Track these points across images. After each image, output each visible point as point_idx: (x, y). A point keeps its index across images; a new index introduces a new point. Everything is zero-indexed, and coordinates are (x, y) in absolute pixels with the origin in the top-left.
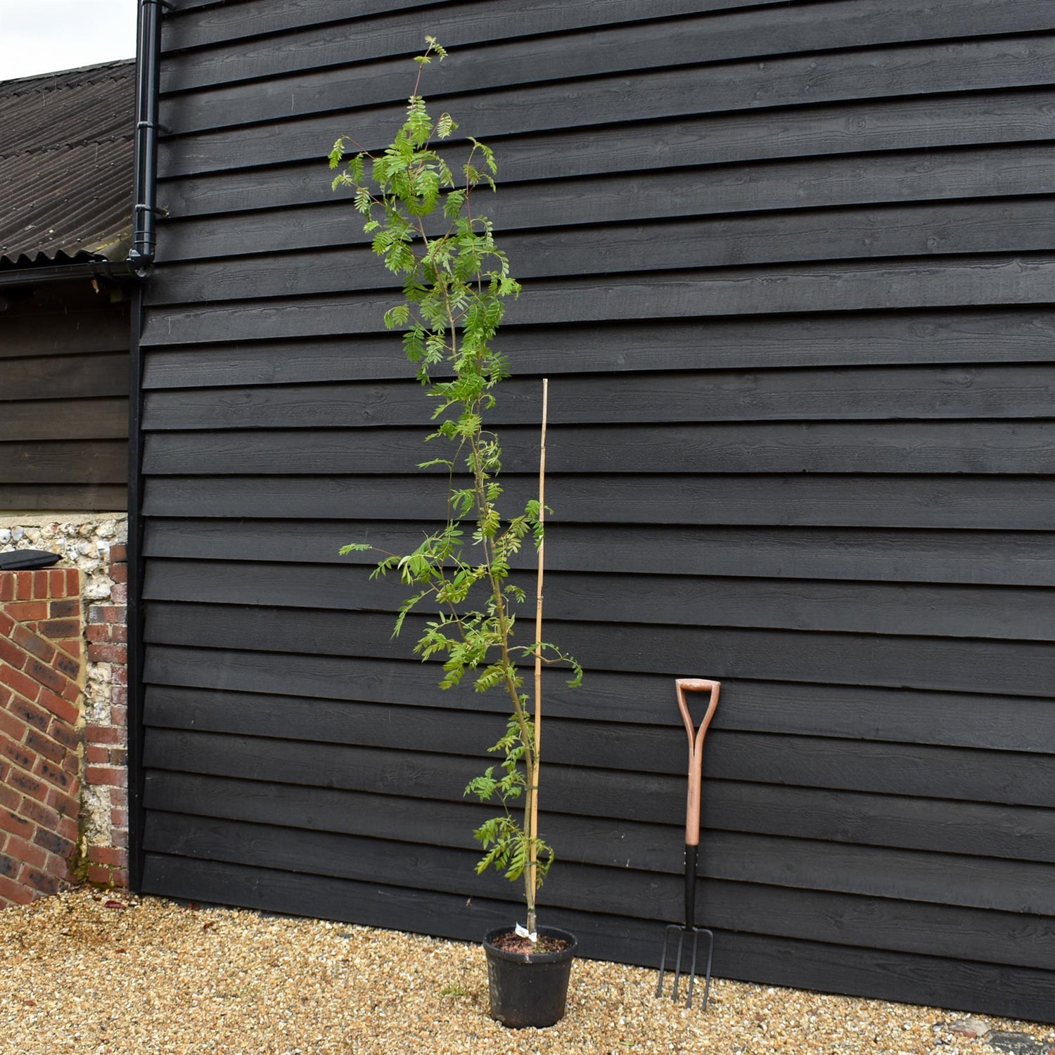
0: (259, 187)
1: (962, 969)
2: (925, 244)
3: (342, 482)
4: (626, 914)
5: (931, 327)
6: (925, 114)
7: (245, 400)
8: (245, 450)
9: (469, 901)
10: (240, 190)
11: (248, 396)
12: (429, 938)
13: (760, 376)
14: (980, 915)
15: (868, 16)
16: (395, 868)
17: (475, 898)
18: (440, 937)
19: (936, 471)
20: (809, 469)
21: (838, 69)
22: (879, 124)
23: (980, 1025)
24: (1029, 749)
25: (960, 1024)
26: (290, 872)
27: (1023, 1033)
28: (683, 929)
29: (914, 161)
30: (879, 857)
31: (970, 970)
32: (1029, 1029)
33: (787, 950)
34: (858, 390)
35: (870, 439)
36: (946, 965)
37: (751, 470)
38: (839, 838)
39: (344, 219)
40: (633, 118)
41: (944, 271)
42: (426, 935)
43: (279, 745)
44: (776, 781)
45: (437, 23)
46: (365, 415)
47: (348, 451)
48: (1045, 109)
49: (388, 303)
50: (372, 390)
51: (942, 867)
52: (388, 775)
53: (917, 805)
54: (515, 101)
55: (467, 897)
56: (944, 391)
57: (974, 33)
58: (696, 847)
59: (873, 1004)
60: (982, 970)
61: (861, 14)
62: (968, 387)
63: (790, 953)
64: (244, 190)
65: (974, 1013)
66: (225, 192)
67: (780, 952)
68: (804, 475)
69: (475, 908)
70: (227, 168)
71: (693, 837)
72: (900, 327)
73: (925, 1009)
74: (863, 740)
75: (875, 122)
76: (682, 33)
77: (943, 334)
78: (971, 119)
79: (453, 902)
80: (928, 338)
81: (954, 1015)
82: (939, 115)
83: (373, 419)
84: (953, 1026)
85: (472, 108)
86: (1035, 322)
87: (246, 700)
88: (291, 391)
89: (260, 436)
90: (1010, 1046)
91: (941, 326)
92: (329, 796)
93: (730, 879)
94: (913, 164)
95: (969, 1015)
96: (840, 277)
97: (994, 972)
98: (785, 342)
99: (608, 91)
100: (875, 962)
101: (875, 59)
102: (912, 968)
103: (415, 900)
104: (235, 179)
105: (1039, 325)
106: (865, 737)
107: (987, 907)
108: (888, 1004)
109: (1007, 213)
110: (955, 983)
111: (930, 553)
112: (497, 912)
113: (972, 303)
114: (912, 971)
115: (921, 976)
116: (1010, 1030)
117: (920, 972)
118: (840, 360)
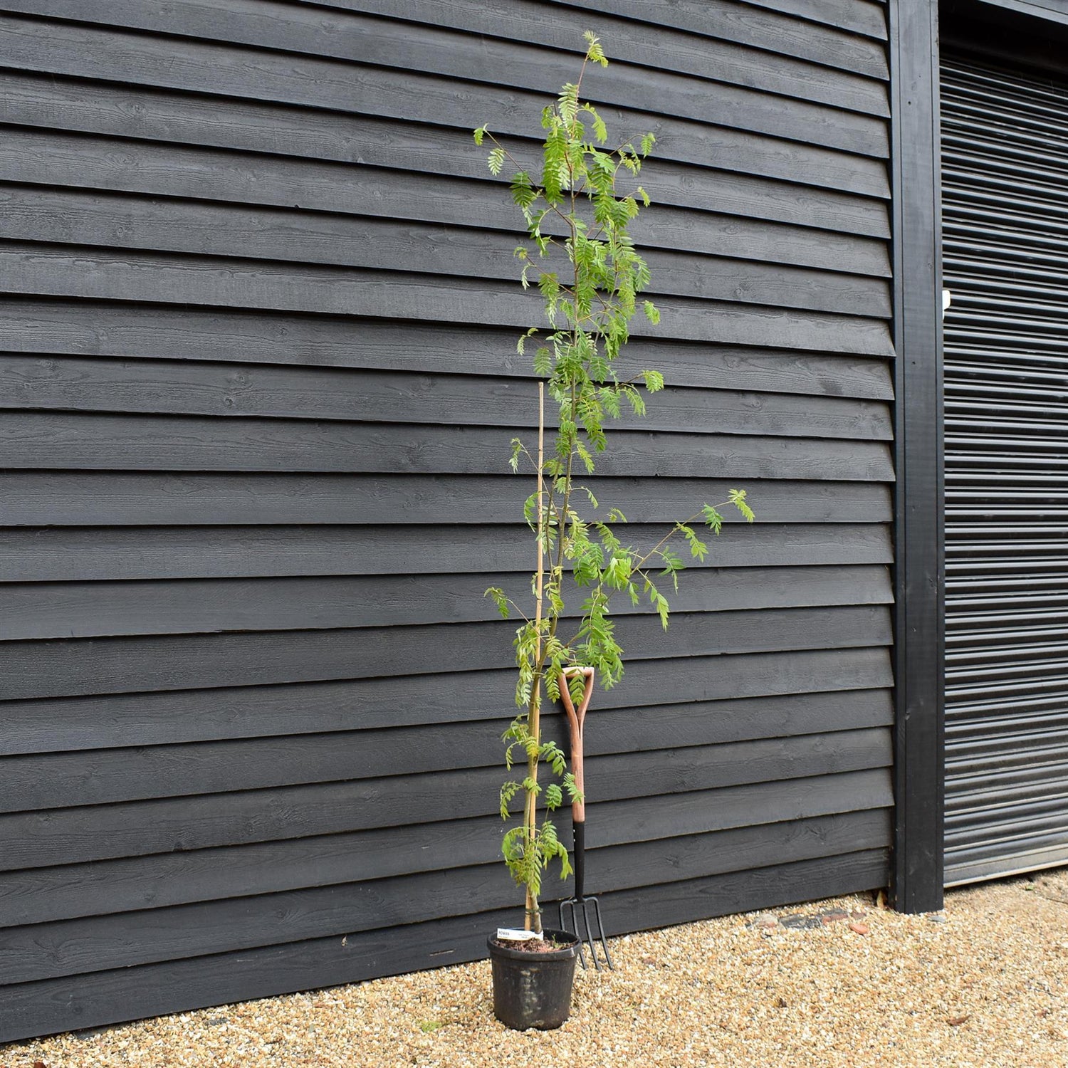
0: (69, 103)
1: (755, 876)
2: (735, 292)
3: (187, 479)
4: (508, 905)
5: (736, 359)
6: (731, 186)
7: (49, 373)
8: (51, 438)
9: (344, 940)
10: (40, 100)
11: (54, 369)
12: (298, 995)
14: (767, 829)
15: (697, 96)
16: (259, 927)
17: (349, 935)
18: (309, 991)
19: (744, 477)
20: (660, 473)
21: (677, 134)
22: (703, 188)
23: (769, 917)
24: (801, 691)
25: (759, 920)
26: (126, 968)
27: (794, 914)
28: (574, 903)
29: (725, 223)
30: (703, 799)
31: (760, 875)
32: (795, 910)
33: (635, 899)
34: (690, 407)
35: (699, 449)
36: (745, 876)
37: (617, 474)
38: (681, 789)
39: (195, 167)
40: (521, 135)
41: (744, 316)
42: (295, 993)
43: (97, 813)
44: (634, 749)
46: (228, 403)
47: (203, 444)
48: (801, 201)
49: (253, 276)
50: (234, 374)
51: (744, 797)
52: (252, 822)
53: (728, 749)
54: (403, 86)
55: (342, 936)
56: (746, 412)
57: (764, 131)
58: (583, 822)
59: (698, 924)
60: (767, 873)
61: (692, 93)
62: (760, 410)
63: (637, 901)
64: (45, 101)
65: (761, 910)
66: (15, 97)
67: (630, 902)
68: (656, 478)
69: (353, 946)
70: (24, 67)
71: (581, 814)
72: (716, 358)
74: (696, 702)
75: (700, 185)
76: (560, 66)
77: (744, 367)
78: (759, 198)
79: (326, 947)
80: (735, 369)
82: (740, 190)
83: (238, 408)
84: (758, 923)
85: (357, 80)
86: (797, 363)
87: (46, 762)
88: (118, 366)
89: (71, 420)
90: (798, 925)
91: (742, 360)
92: (170, 862)
93: (598, 846)
94: (724, 226)
96: (677, 311)
97: (774, 872)
98: (639, 362)
99: (494, 101)
100: (698, 889)
101: (701, 133)
102: (723, 886)
103: (283, 957)
104: (29, 83)
105: (800, 366)
106: (698, 700)
107: (777, 821)
108: (708, 922)
109: (781, 277)
110: (751, 889)
111: (736, 543)
112: (375, 944)
113: (767, 345)
114: (723, 888)
115: (730, 890)
116: (786, 915)
117: (729, 888)
118: (681, 381)
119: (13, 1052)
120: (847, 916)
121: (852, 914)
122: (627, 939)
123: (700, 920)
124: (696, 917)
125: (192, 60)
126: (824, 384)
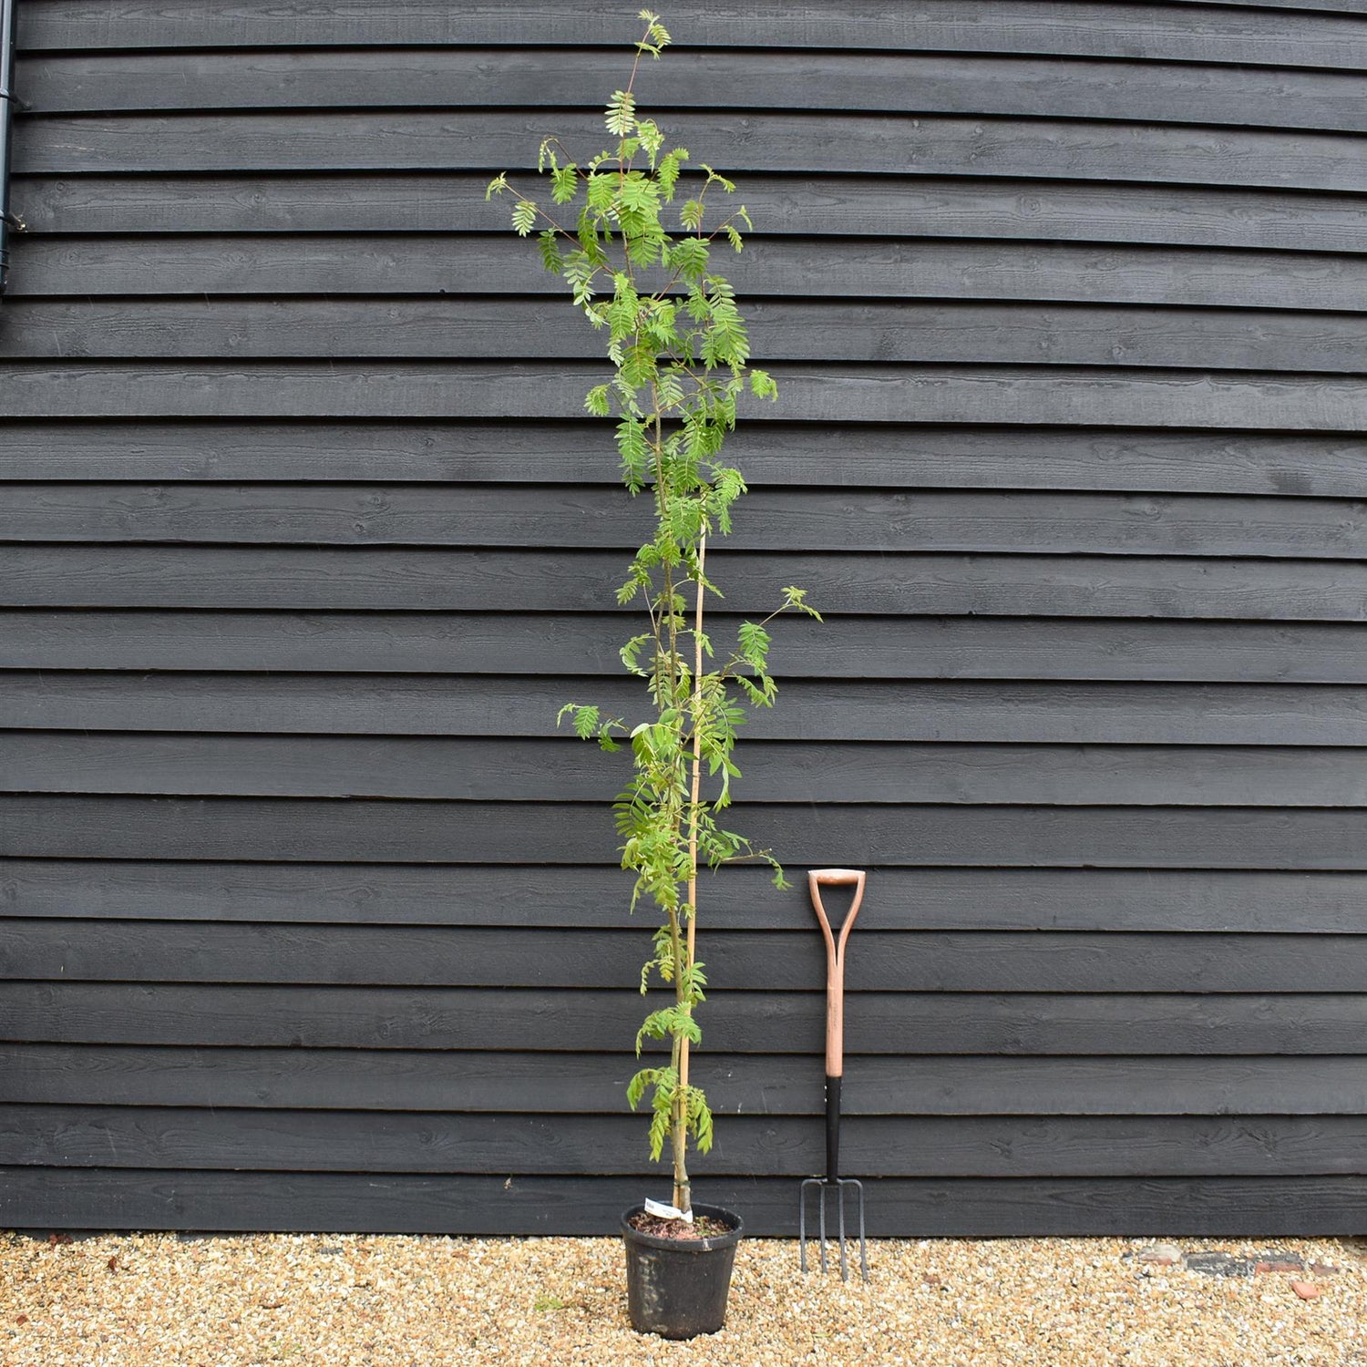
0: (181, 201)
1: (1146, 1187)
2: (1110, 352)
3: (313, 619)
4: (736, 1173)
5: (1115, 448)
6: (1107, 203)
7: (155, 501)
8: (156, 573)
9: (508, 1182)
10: (148, 203)
11: (161, 497)
12: (447, 1238)
13: (913, 497)
14: (1168, 1123)
15: (1045, 81)
16: (397, 1150)
17: (516, 1176)
18: (464, 1235)
19: (1124, 615)
20: (976, 610)
21: (1009, 139)
22: (1056, 209)
23: (1170, 1249)
24: (1226, 929)
25: (1149, 1251)
26: (232, 1171)
27: (1215, 1251)
28: (824, 1183)
29: (1094, 256)
30: (1054, 1069)
31: (1156, 1187)
32: (1220, 1246)
33: (941, 1192)
34: (1031, 518)
35: (1045, 577)
36: (1128, 1186)
37: (906, 611)
38: (1010, 1050)
39: (323, 258)
40: (754, 169)
41: (1130, 385)
42: (443, 1235)
43: (208, 992)
44: (934, 987)
45: (472, 10)
46: (358, 529)
47: (328, 577)
48: (1236, 212)
49: (392, 378)
50: (367, 495)
51: (1126, 1072)
52: (388, 1023)
53: (1097, 1003)
54: (588, 128)
55: (506, 1176)
56: (1130, 523)
57: (1163, 118)
58: (840, 1078)
59: (1046, 1242)
60: (1170, 1187)
61: (1035, 79)
62: (1156, 519)
63: (944, 1195)
64: (155, 203)
65: (1160, 1236)
66: (121, 203)
67: (931, 1195)
68: (970, 617)
69: (518, 1190)
70: (130, 169)
71: (835, 1066)
72: (1079, 448)
73: (1105, 1240)
74: (1039, 932)
75: (1050, 206)
76: (817, 71)
77: (1128, 458)
78: (1158, 215)
79: (486, 1185)
80: (1111, 461)
81: (1138, 1242)
82: (1122, 206)
83: (371, 535)
84: (1143, 1255)
85: (525, 129)
86: (1227, 449)
87: (152, 931)
88: (233, 491)
89: (180, 553)
90: (1212, 1268)
91: (1126, 448)
92: (292, 1058)
93: (874, 1113)
94: (1094, 260)
95: (1154, 1240)
96: (1010, 385)
97: (1181, 1187)
98: (945, 458)
99: (717, 130)
100: (1047, 1193)
101: (1052, 133)
102: (1091, 1193)
103: (427, 1189)
104: (140, 185)
105: (1232, 453)
106: (1041, 928)
107: (1181, 1113)
108: (1063, 1241)
109: (1197, 325)
110: (1139, 1206)
111: (1114, 710)
112: (550, 1193)
113: (1165, 424)
114: (1090, 1197)
115: (1101, 1202)
116: (1202, 1250)
117: (1100, 1198)
118: (1012, 482)
119: (107, 1241)
120: (1303, 1269)
121: (1312, 1267)
122: (923, 1245)
123: (1050, 1236)
124: (1041, 1232)
125: (319, 134)
126: (1275, 478)
